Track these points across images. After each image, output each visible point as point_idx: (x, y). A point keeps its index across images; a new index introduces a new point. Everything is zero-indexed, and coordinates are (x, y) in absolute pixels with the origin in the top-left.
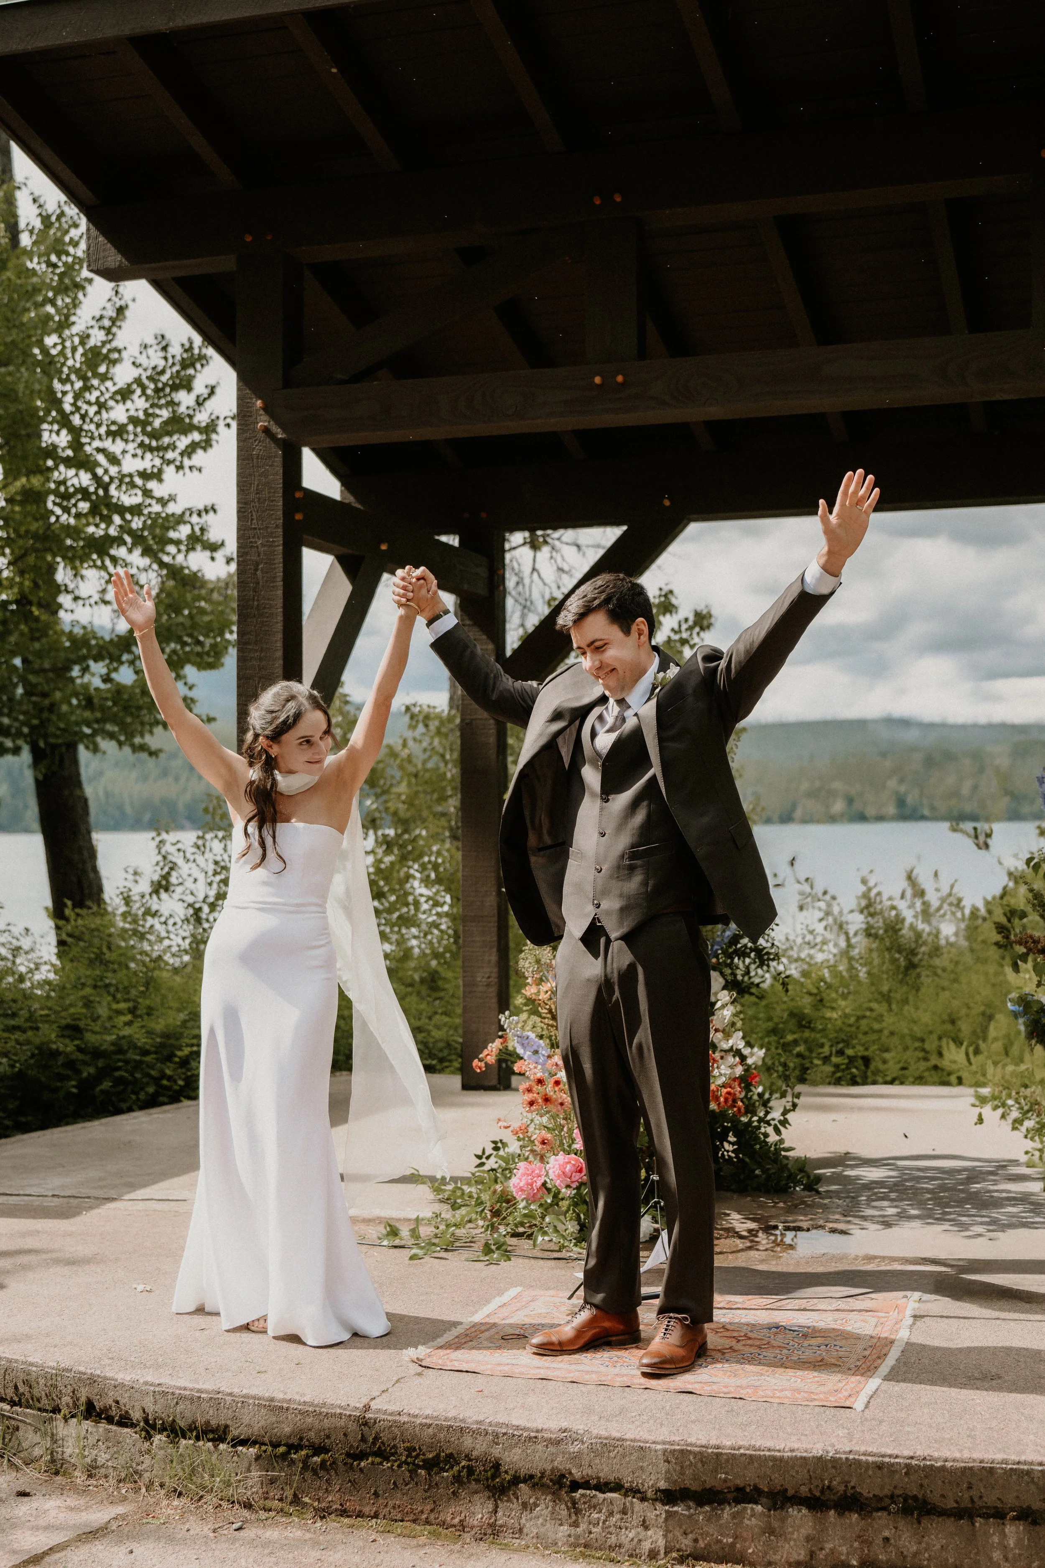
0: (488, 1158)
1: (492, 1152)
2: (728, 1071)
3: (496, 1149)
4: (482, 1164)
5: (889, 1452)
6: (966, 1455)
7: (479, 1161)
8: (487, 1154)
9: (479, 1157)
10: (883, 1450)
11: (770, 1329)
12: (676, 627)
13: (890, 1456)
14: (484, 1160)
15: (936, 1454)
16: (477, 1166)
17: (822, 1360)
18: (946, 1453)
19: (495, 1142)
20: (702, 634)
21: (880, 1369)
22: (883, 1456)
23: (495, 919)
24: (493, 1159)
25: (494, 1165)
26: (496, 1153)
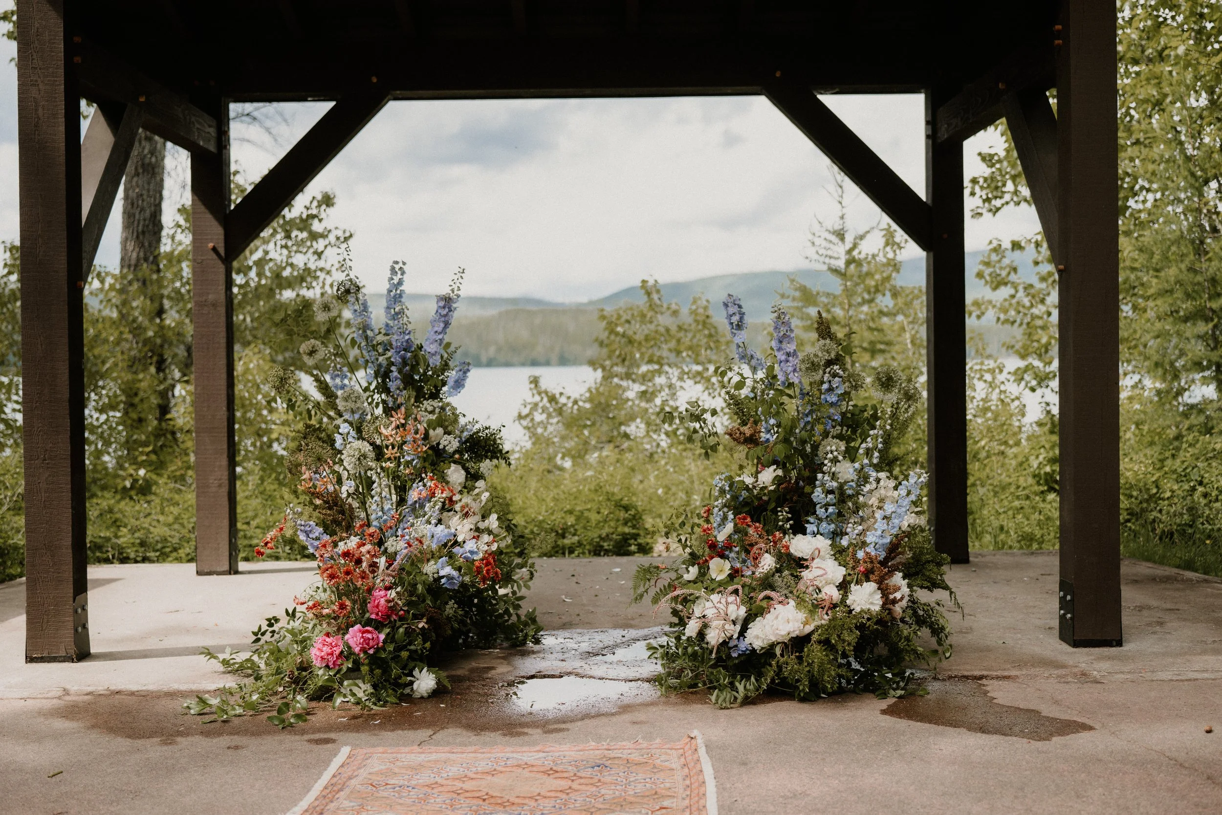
0: (263, 634)
1: (267, 628)
2: (486, 548)
3: (270, 625)
4: (258, 640)
7: (255, 638)
8: (262, 630)
9: (255, 634)
11: (593, 768)
12: (308, 205)
14: (259, 636)
16: (254, 642)
17: (656, 793)
19: (269, 620)
20: (328, 210)
21: (708, 795)
23: (226, 430)
24: (268, 634)
25: (269, 640)
26: (271, 629)
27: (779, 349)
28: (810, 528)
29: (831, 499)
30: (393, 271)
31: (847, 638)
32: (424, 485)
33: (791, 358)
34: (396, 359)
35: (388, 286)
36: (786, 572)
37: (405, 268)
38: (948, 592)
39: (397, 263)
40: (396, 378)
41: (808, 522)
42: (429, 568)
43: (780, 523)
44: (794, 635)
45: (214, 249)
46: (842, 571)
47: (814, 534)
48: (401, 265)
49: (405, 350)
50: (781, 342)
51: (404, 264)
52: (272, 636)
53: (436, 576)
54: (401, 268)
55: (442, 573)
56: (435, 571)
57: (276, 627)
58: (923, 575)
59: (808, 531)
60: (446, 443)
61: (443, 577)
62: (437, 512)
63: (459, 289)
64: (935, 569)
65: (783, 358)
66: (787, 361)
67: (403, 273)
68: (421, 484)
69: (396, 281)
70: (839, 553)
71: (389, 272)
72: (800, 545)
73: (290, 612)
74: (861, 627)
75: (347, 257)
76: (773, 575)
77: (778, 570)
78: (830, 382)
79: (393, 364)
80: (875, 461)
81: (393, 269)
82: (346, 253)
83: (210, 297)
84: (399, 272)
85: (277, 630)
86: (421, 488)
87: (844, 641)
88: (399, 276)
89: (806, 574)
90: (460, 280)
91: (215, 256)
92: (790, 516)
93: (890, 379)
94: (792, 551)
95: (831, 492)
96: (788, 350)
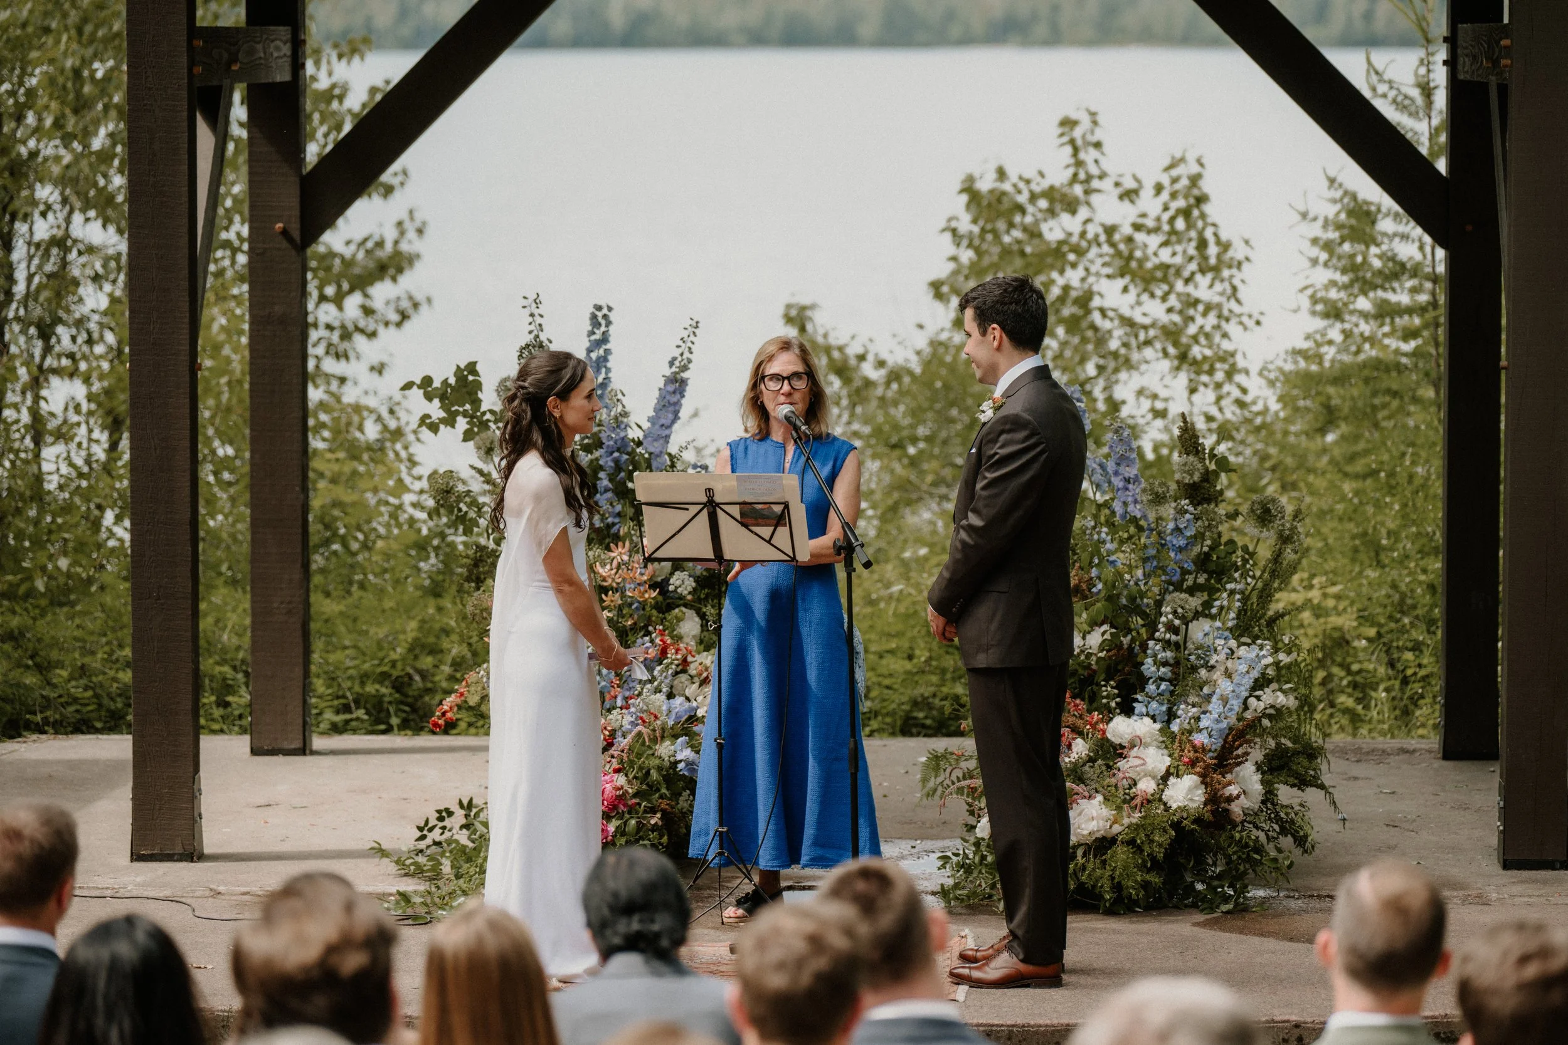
0: (431, 830)
1: (436, 822)
3: (441, 819)
4: (423, 837)
5: (996, 1022)
6: (1055, 1022)
7: (419, 834)
8: (430, 825)
9: (420, 829)
10: (991, 1022)
13: (997, 1025)
14: (425, 832)
15: (1032, 1023)
16: (418, 840)
18: (1041, 1022)
19: (439, 812)
22: (993, 1025)
24: (437, 831)
25: (438, 838)
26: (441, 824)
27: (1116, 473)
28: (1139, 708)
29: (1165, 673)
30: (595, 322)
31: (1157, 838)
32: (652, 641)
33: (1131, 486)
34: (607, 462)
35: (588, 344)
36: (1100, 762)
37: (612, 316)
38: (1323, 792)
39: (599, 308)
40: (606, 490)
41: (1137, 700)
42: (665, 749)
43: (1104, 701)
44: (1098, 835)
45: (285, 233)
46: (1168, 761)
47: (1141, 715)
48: (605, 311)
49: (618, 450)
50: (1118, 464)
51: (610, 309)
52: (442, 834)
53: (672, 759)
54: (605, 316)
55: (679, 757)
56: (671, 753)
57: (447, 823)
58: (1290, 769)
59: (1136, 712)
60: (678, 583)
61: (681, 761)
62: (670, 678)
63: (690, 351)
64: (1306, 763)
65: (1121, 485)
66: (1127, 489)
67: (609, 323)
68: (647, 639)
69: (598, 336)
70: (1168, 739)
71: (588, 322)
72: (1120, 728)
73: (465, 803)
74: (1176, 826)
75: (536, 312)
76: (1084, 765)
77: (1091, 760)
78: (1176, 520)
79: (601, 468)
80: (1230, 624)
81: (594, 317)
82: (534, 305)
83: (277, 308)
84: (603, 322)
85: (449, 827)
86: (648, 644)
87: (1152, 841)
88: (603, 329)
89: (1122, 764)
90: (692, 338)
91: (285, 244)
92: (1116, 691)
93: (1267, 511)
94: (1109, 736)
95: (1165, 664)
96: (1127, 475)
